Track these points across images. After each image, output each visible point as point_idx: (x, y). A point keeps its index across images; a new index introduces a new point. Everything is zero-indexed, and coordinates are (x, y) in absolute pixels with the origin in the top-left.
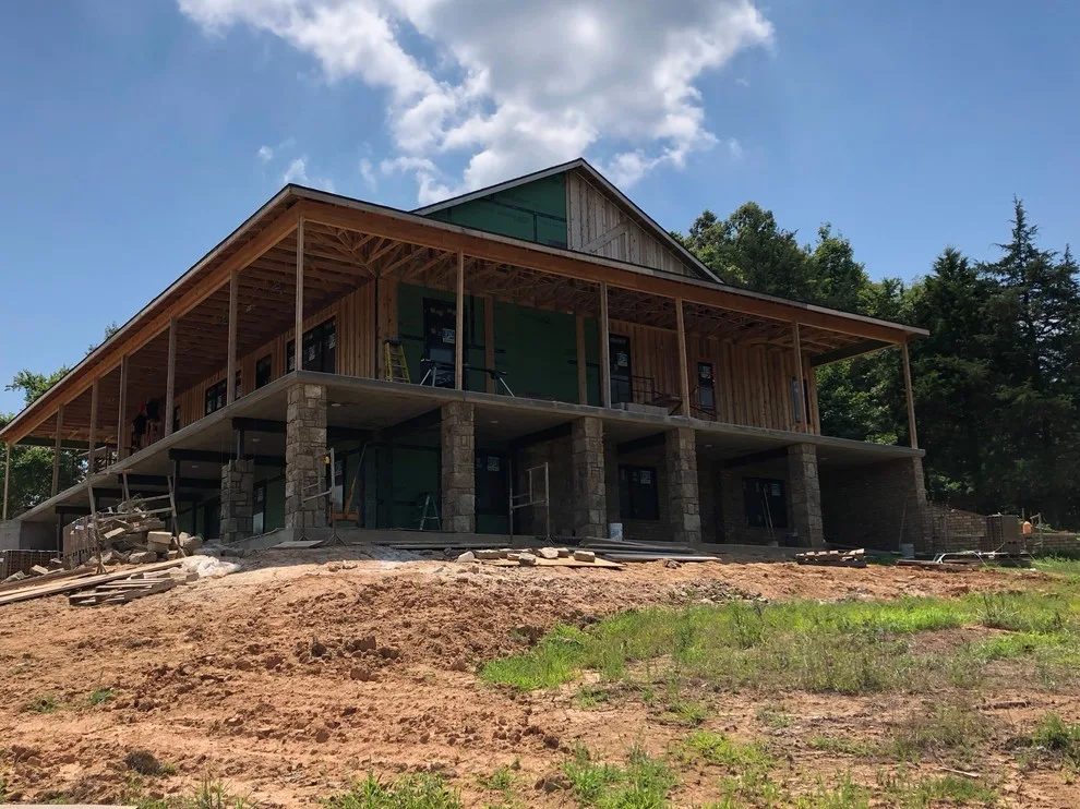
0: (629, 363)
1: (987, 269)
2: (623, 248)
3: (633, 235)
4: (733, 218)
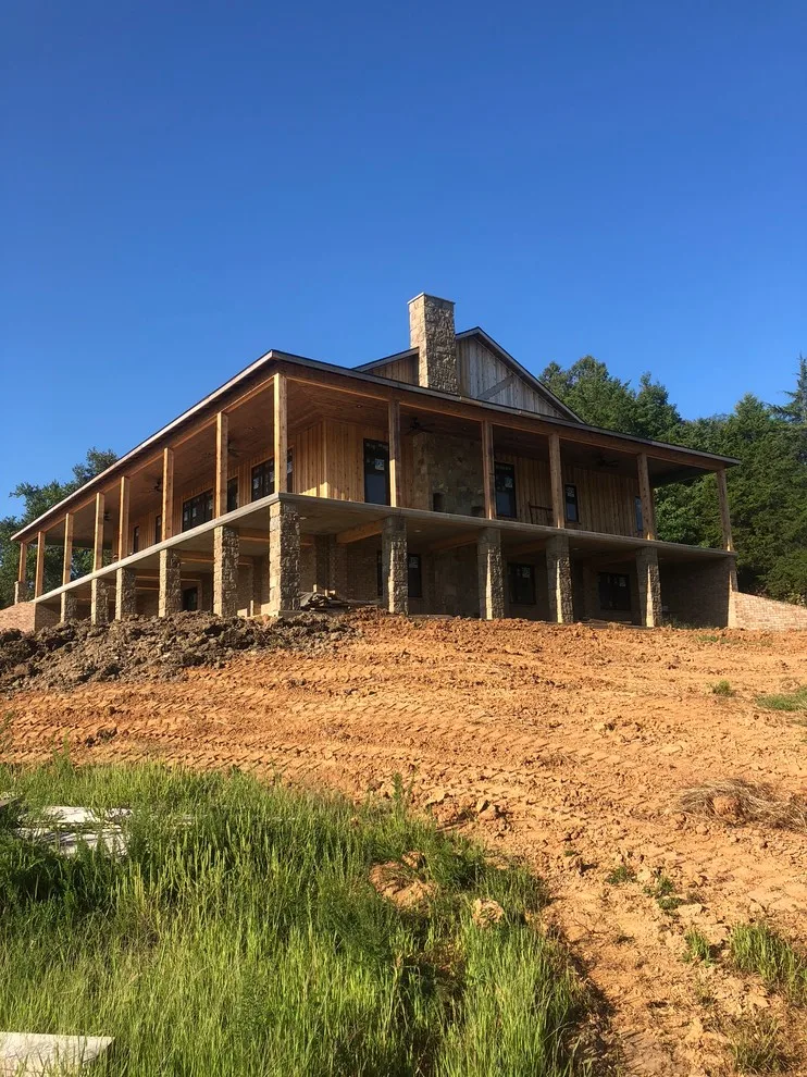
0: (514, 485)
1: (777, 410)
2: (508, 397)
3: (516, 386)
4: (574, 368)
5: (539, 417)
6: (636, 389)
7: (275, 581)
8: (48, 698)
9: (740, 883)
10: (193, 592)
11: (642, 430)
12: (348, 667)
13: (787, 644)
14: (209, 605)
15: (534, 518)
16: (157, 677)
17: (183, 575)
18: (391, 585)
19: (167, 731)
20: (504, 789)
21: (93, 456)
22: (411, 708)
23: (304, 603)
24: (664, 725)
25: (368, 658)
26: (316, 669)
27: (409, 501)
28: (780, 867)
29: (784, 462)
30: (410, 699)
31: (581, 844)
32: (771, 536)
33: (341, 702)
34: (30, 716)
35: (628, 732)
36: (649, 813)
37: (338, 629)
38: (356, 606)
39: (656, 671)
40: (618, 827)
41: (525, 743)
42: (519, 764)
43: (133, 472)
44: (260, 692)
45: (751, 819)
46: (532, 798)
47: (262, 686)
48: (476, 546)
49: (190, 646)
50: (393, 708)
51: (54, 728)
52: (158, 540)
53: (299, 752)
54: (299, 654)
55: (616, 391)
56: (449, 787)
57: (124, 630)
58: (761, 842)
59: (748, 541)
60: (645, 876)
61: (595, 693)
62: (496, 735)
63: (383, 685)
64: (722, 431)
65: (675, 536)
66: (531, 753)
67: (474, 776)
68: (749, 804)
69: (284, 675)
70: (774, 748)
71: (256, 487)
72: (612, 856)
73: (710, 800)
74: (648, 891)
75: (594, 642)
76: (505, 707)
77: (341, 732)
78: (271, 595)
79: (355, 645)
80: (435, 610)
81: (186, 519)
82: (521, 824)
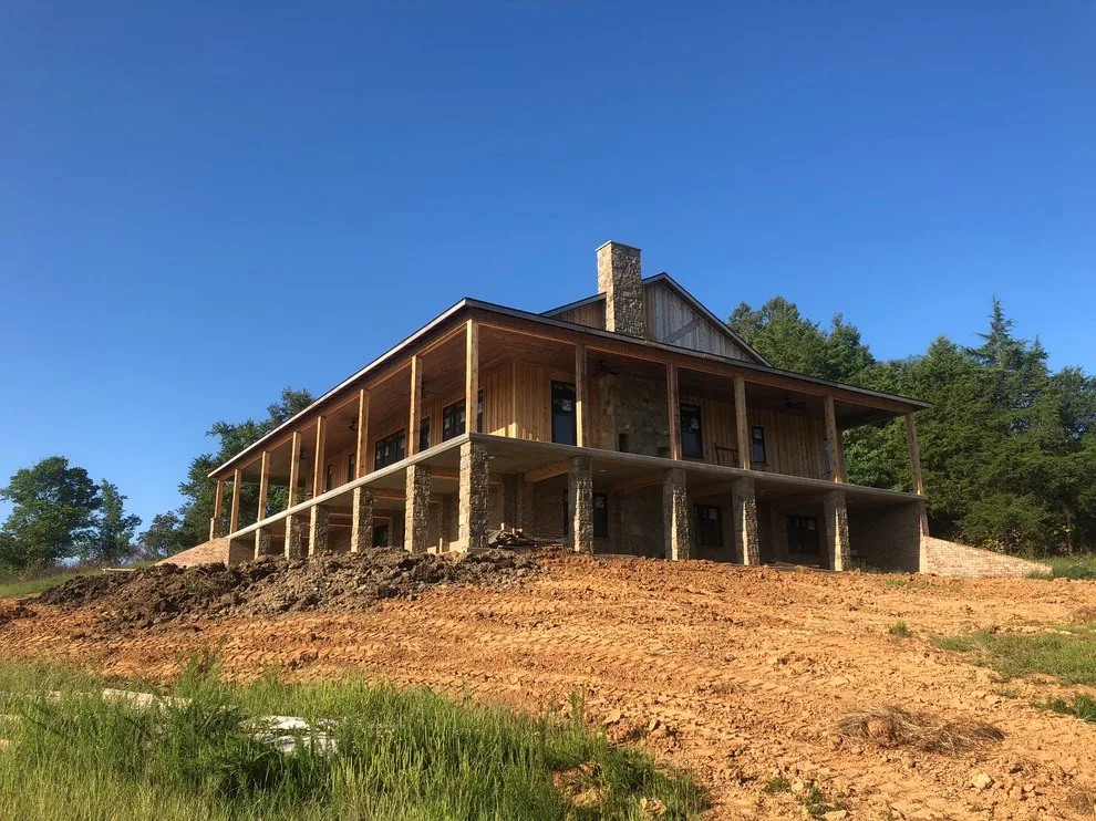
0: (700, 426)
1: (970, 352)
2: (694, 340)
3: (703, 329)
4: (765, 309)
5: (723, 360)
6: (826, 329)
7: (464, 518)
8: (252, 625)
9: (886, 796)
10: (384, 529)
11: (833, 372)
12: (533, 601)
13: (978, 590)
14: (400, 541)
15: (721, 458)
16: (353, 608)
17: (375, 512)
18: (577, 524)
19: (364, 656)
20: (676, 712)
21: (288, 395)
22: (593, 640)
23: (492, 540)
24: (835, 661)
25: (552, 593)
26: (503, 603)
27: (595, 442)
28: (925, 783)
29: (978, 405)
30: (592, 632)
31: (744, 760)
32: (967, 480)
33: (526, 634)
34: (237, 641)
35: (798, 666)
36: (810, 735)
37: (525, 566)
38: (541, 544)
39: (837, 613)
40: (779, 747)
41: (699, 673)
42: (692, 692)
43: (331, 411)
44: (451, 623)
45: (904, 743)
46: (701, 720)
47: (452, 617)
48: (661, 486)
49: (385, 579)
50: (575, 640)
51: (260, 652)
52: (351, 478)
53: (487, 678)
54: (487, 589)
55: (806, 333)
56: (626, 710)
57: (323, 563)
58: (910, 762)
59: (943, 485)
60: (798, 786)
61: (771, 631)
62: (672, 665)
63: (567, 619)
64: (914, 373)
65: (867, 479)
66: (705, 683)
67: (649, 700)
68: (902, 729)
69: (473, 607)
70: (940, 684)
71: (447, 426)
72: (770, 770)
73: (865, 724)
74: (799, 799)
75: (778, 584)
76: (683, 641)
77: (526, 660)
78: (460, 533)
79: (541, 582)
80: (620, 549)
81: (378, 457)
82: (689, 742)
